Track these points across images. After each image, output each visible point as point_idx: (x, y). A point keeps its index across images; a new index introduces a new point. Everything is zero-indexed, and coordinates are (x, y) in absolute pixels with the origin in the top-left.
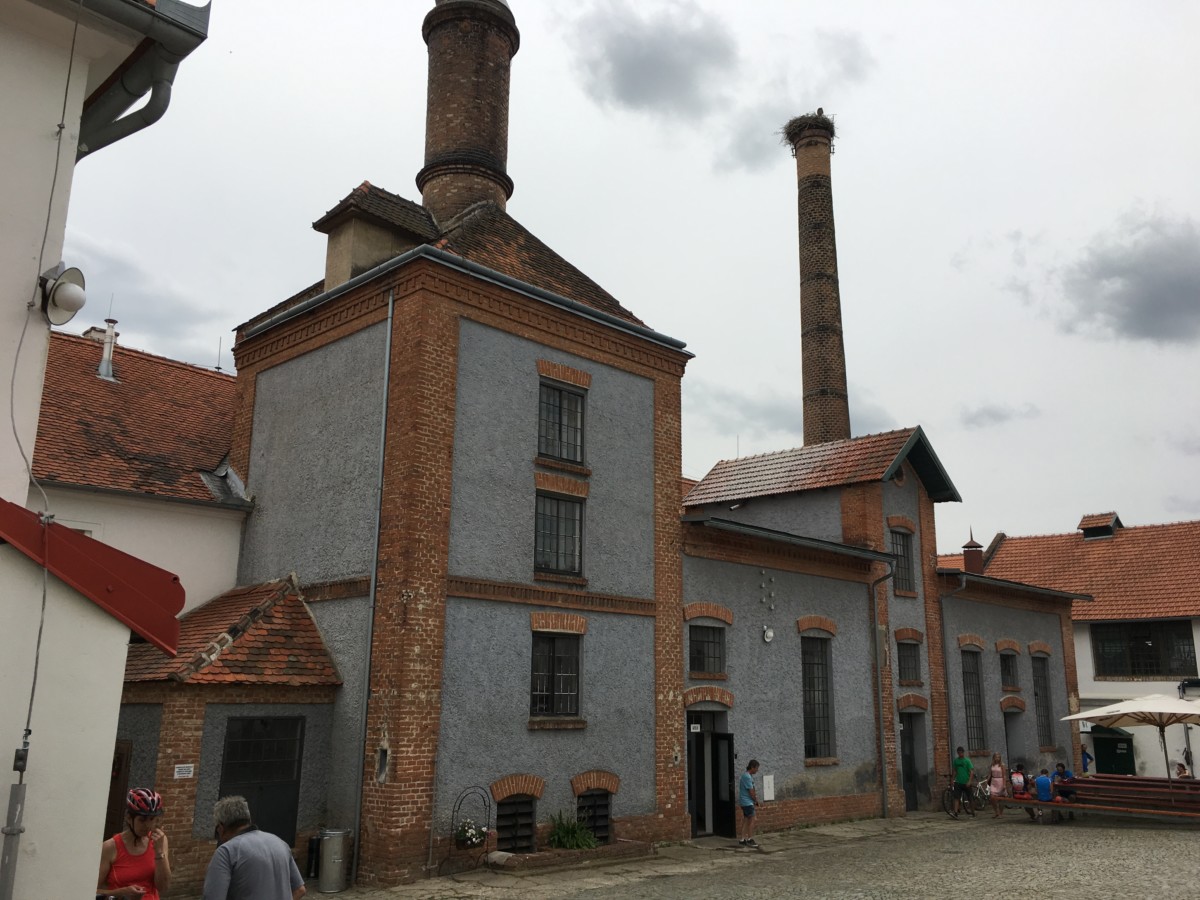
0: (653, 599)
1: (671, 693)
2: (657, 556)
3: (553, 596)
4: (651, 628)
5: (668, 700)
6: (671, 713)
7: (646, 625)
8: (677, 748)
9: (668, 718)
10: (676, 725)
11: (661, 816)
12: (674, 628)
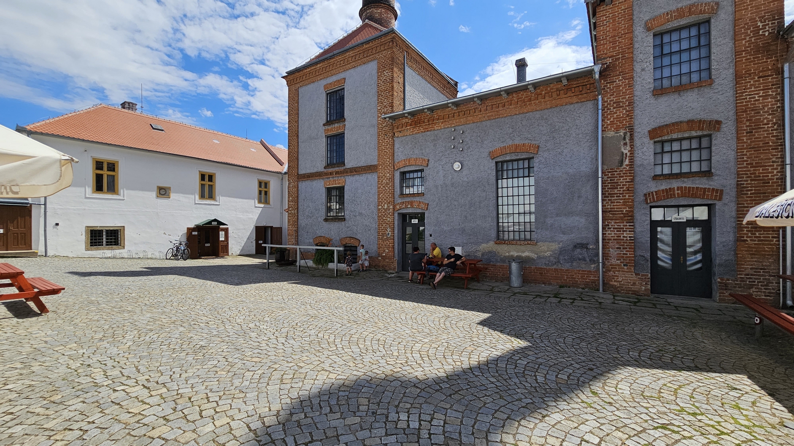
0: (376, 163)
1: (386, 205)
2: (379, 143)
3: (331, 174)
4: (376, 177)
5: (384, 209)
6: (386, 214)
7: (373, 177)
8: (389, 230)
9: (384, 216)
10: (389, 219)
11: (380, 258)
12: (388, 175)
